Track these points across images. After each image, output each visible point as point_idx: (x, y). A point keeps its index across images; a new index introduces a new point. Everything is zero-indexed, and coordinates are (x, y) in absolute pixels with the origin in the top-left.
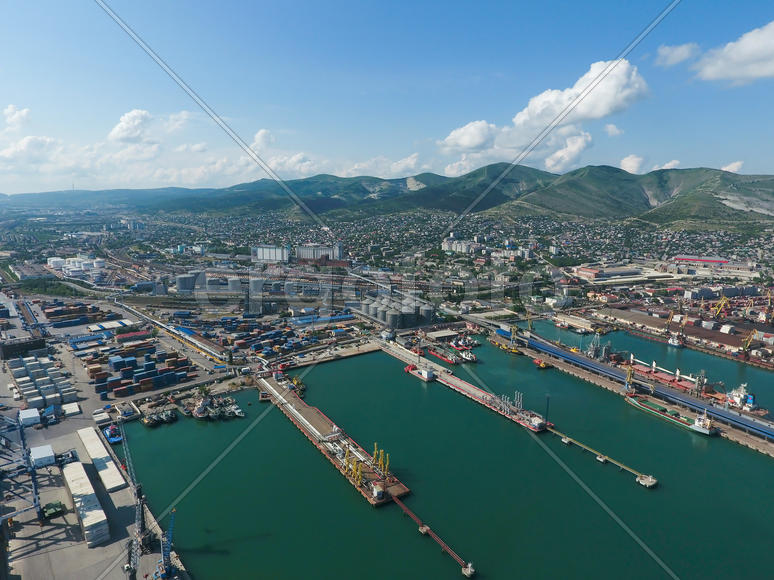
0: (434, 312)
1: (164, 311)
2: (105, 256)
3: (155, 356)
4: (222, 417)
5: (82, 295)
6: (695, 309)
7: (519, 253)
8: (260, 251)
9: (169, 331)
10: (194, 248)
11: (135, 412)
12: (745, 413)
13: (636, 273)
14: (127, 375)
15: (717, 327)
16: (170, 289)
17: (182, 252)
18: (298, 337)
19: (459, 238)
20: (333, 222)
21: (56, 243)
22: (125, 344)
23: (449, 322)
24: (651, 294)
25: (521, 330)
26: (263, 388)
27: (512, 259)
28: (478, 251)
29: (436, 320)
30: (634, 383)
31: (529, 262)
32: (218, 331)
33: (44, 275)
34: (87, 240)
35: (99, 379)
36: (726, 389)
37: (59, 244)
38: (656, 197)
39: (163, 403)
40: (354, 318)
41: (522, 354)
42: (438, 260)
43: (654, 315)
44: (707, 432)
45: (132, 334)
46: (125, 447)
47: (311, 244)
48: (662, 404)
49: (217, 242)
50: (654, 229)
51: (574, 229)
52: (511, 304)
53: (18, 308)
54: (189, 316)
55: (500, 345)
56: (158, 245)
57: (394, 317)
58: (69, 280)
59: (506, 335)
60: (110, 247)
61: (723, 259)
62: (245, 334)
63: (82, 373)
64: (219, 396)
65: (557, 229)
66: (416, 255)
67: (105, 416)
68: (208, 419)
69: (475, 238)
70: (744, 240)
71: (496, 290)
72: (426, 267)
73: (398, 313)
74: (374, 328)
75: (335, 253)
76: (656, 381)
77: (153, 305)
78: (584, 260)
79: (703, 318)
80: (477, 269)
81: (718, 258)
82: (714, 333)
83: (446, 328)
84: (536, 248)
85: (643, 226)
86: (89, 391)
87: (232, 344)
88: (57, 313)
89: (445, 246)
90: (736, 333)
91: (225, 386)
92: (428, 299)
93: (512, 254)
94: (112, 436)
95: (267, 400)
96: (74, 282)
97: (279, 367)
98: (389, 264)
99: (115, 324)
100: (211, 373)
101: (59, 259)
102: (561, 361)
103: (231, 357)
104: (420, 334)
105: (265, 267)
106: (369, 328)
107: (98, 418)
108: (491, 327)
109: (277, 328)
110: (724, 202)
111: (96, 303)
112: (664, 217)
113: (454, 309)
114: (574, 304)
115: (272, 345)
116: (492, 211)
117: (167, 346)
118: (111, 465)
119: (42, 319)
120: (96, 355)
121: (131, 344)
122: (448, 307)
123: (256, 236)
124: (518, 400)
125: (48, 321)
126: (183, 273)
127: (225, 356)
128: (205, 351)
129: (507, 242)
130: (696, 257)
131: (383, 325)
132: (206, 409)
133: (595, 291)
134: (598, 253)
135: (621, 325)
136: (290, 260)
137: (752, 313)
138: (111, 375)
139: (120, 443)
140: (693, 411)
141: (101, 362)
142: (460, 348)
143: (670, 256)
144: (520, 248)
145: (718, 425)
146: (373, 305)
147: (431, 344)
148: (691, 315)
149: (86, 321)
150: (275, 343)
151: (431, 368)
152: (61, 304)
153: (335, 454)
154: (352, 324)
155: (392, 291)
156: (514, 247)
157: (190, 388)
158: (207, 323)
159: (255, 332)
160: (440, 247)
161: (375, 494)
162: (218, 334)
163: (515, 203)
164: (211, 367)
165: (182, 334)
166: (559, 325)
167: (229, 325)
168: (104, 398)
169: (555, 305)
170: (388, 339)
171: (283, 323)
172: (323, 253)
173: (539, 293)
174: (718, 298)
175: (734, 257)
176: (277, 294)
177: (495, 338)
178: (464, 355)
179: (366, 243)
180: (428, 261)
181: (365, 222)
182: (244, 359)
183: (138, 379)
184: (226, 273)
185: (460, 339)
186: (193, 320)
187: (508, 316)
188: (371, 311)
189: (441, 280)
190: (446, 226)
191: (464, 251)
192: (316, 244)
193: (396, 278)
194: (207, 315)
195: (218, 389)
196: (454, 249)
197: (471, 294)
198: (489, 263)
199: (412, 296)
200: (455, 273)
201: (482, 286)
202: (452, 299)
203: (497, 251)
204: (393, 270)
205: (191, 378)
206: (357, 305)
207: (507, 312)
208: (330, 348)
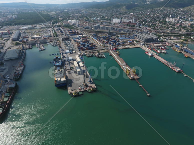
0: (158, 39)
1: (91, 34)
2: (79, 20)
3: (89, 43)
4: (101, 57)
5: (75, 29)
8: (113, 19)
9: (92, 38)
10: (98, 18)
11: (85, 54)
14: (84, 46)
16: (92, 29)
17: (95, 19)
18: (120, 42)
19: (173, 17)
20: (134, 12)
21: (70, 16)
22: (83, 40)
23: (162, 42)
25: (183, 46)
26: (110, 52)
27: (190, 24)
28: (178, 22)
29: (158, 41)
32: (102, 39)
33: (68, 24)
34: (75, 16)
35: (79, 46)
37: (70, 17)
39: (90, 53)
40: (135, 39)
41: (181, 53)
42: (163, 24)
45: (85, 38)
47: (127, 18)
49: (103, 17)
52: (183, 39)
53: (64, 31)
54: (96, 35)
55: (175, 49)
56: (90, 18)
57: (146, 39)
58: (73, 25)
59: (178, 47)
60: (80, 18)
62: (108, 40)
63: (76, 45)
64: (101, 53)
66: (157, 22)
67: (80, 54)
68: (98, 57)
69: (179, 17)
71: (180, 34)
72: (159, 26)
74: (140, 42)
75: (133, 21)
77: (89, 32)
80: (176, 27)
83: (160, 43)
86: (77, 49)
87: (105, 42)
88: (71, 32)
89: (167, 20)
91: (102, 51)
92: (157, 35)
94: (81, 57)
95: (111, 55)
96: (74, 26)
97: (114, 48)
98: (148, 25)
99: (81, 36)
100: (100, 48)
101: (70, 20)
103: (104, 45)
104: (152, 44)
105: (114, 24)
106: (138, 42)
107: (79, 54)
108: (173, 44)
109: (115, 40)
111: (78, 31)
113: (164, 38)
115: (113, 43)
116: (188, 8)
117: (91, 41)
118: (81, 62)
119: (68, 33)
120: (78, 42)
121: (84, 40)
122: (162, 38)
123: (113, 15)
124: (175, 65)
125: (69, 34)
126: (95, 25)
127: (103, 45)
128: (99, 43)
129: (190, 19)
131: (142, 41)
132: (98, 55)
136: (121, 22)
138: (81, 46)
139: (83, 59)
141: (79, 43)
142: (162, 49)
147: (154, 47)
149: (76, 35)
150: (114, 43)
151: (152, 53)
152: (71, 31)
155: (147, 32)
156: (192, 20)
157: (95, 51)
158: (100, 37)
159: (110, 40)
161: (131, 77)
162: (102, 40)
165: (94, 39)
167: (104, 38)
168: (80, 50)
170: (142, 45)
171: (117, 39)
172: (130, 21)
176: (116, 31)
177: (174, 48)
178: (163, 51)
179: (142, 18)
180: (160, 24)
181: (143, 12)
182: (107, 46)
183: (86, 47)
184: (104, 25)
185: (163, 47)
186: (97, 36)
187: (181, 42)
188: (140, 37)
189: (163, 30)
190: (170, 13)
191: (173, 21)
192: (128, 18)
193: (149, 29)
194: (100, 35)
195: (101, 51)
196: (170, 21)
197: (171, 34)
198: (181, 25)
199: (152, 34)
200: (168, 28)
201: (176, 32)
202: (164, 35)
203: (185, 22)
204: (148, 26)
205: (96, 49)
206: (136, 35)
207: (181, 41)
208: (127, 45)
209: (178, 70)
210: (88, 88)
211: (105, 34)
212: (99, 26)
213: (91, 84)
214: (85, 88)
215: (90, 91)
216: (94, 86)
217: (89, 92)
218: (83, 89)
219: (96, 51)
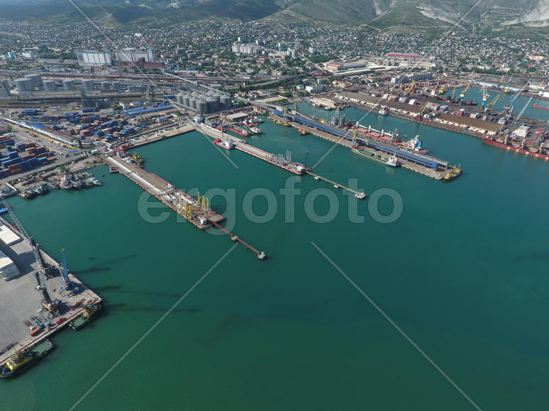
0: (231, 100)
1: (13, 110)
3: (15, 147)
4: (84, 187)
6: (396, 90)
7: (288, 54)
9: (22, 127)
10: (23, 54)
11: (12, 189)
12: (416, 152)
13: (364, 66)
15: (407, 101)
16: (12, 92)
17: (13, 58)
18: (131, 124)
19: (245, 42)
20: (143, 29)
23: (242, 106)
24: (371, 81)
25: (289, 110)
26: (111, 163)
27: (283, 57)
28: (260, 52)
29: (232, 106)
30: (358, 140)
31: (294, 60)
32: (64, 124)
36: (407, 139)
38: (380, 7)
39: (33, 181)
40: (172, 108)
41: (290, 126)
42: (230, 60)
43: (372, 95)
44: (395, 165)
46: (11, 214)
47: (128, 49)
48: (372, 151)
49: (43, 49)
50: (377, 33)
51: (325, 33)
52: (283, 92)
54: (36, 113)
55: (276, 121)
57: (202, 105)
59: (280, 114)
61: (416, 55)
62: (88, 125)
64: (77, 172)
65: (314, 34)
66: (213, 56)
68: (73, 189)
69: (257, 42)
70: (430, 40)
71: (273, 82)
72: (222, 66)
73: (204, 102)
74: (188, 114)
75: (149, 56)
76: (370, 138)
78: (332, 57)
79: (400, 96)
80: (259, 66)
81: (413, 54)
82: (405, 106)
83: (239, 111)
84: (300, 49)
85: (370, 31)
87: (79, 133)
89: (235, 49)
90: (417, 104)
91: (81, 165)
92: (225, 91)
93: (282, 54)
95: (116, 172)
97: (120, 148)
98: (194, 64)
100: (67, 157)
102: (315, 129)
103: (80, 143)
104: (222, 116)
105: (92, 69)
106: (184, 115)
108: (269, 109)
109: (113, 119)
110: (422, 12)
112: (383, 24)
113: (244, 97)
114: (324, 90)
115: (111, 132)
116: (268, 19)
117: (23, 139)
118: (4, 227)
122: (240, 96)
123: (78, 42)
124: (289, 158)
126: (20, 77)
127: (75, 143)
128: (57, 140)
129: (279, 45)
130: (401, 54)
131: (194, 111)
132: (70, 183)
133: (338, 80)
134: (341, 52)
135: (352, 103)
136: (113, 63)
137: (428, 91)
139: (6, 212)
140: (389, 153)
142: (250, 125)
143: (385, 53)
144: (289, 49)
145: (401, 160)
146: (185, 97)
147: (230, 124)
148: (394, 93)
150: (114, 130)
151: (231, 140)
153: (172, 202)
154: (171, 113)
155: (198, 85)
156: (284, 48)
157: (53, 169)
158: (53, 118)
159: (96, 123)
160: (232, 50)
161: (202, 222)
162: (65, 127)
163: (285, 12)
164: (66, 152)
165: (34, 129)
166: (314, 105)
167: (74, 119)
169: (312, 91)
170: (199, 122)
171: (117, 115)
172: (139, 56)
173: (301, 83)
174: (409, 82)
175: (423, 53)
176: (108, 92)
177: (273, 116)
178: (252, 130)
179: (173, 48)
180: (222, 61)
181: (170, 29)
182: (92, 144)
183: (6, 166)
184: (59, 76)
185: (249, 119)
186: (40, 116)
187: (282, 101)
188: (185, 101)
189: (234, 76)
190: (234, 32)
191: (249, 52)
192: (132, 49)
193: (200, 75)
194: (51, 111)
195: (75, 167)
196: (241, 51)
197: (256, 85)
198: (267, 61)
199: (213, 89)
200: (243, 70)
201: (263, 79)
202: (242, 90)
203: (273, 52)
204: (197, 69)
205: (52, 161)
206: (173, 98)
207: (281, 97)
208: (157, 131)
209: (300, 168)
210: (69, 315)
211: (71, 104)
212: (37, 82)
213: (76, 293)
214: (55, 321)
215: (79, 322)
216: (89, 296)
217: (80, 328)
218: (50, 325)
219: (58, 170)
